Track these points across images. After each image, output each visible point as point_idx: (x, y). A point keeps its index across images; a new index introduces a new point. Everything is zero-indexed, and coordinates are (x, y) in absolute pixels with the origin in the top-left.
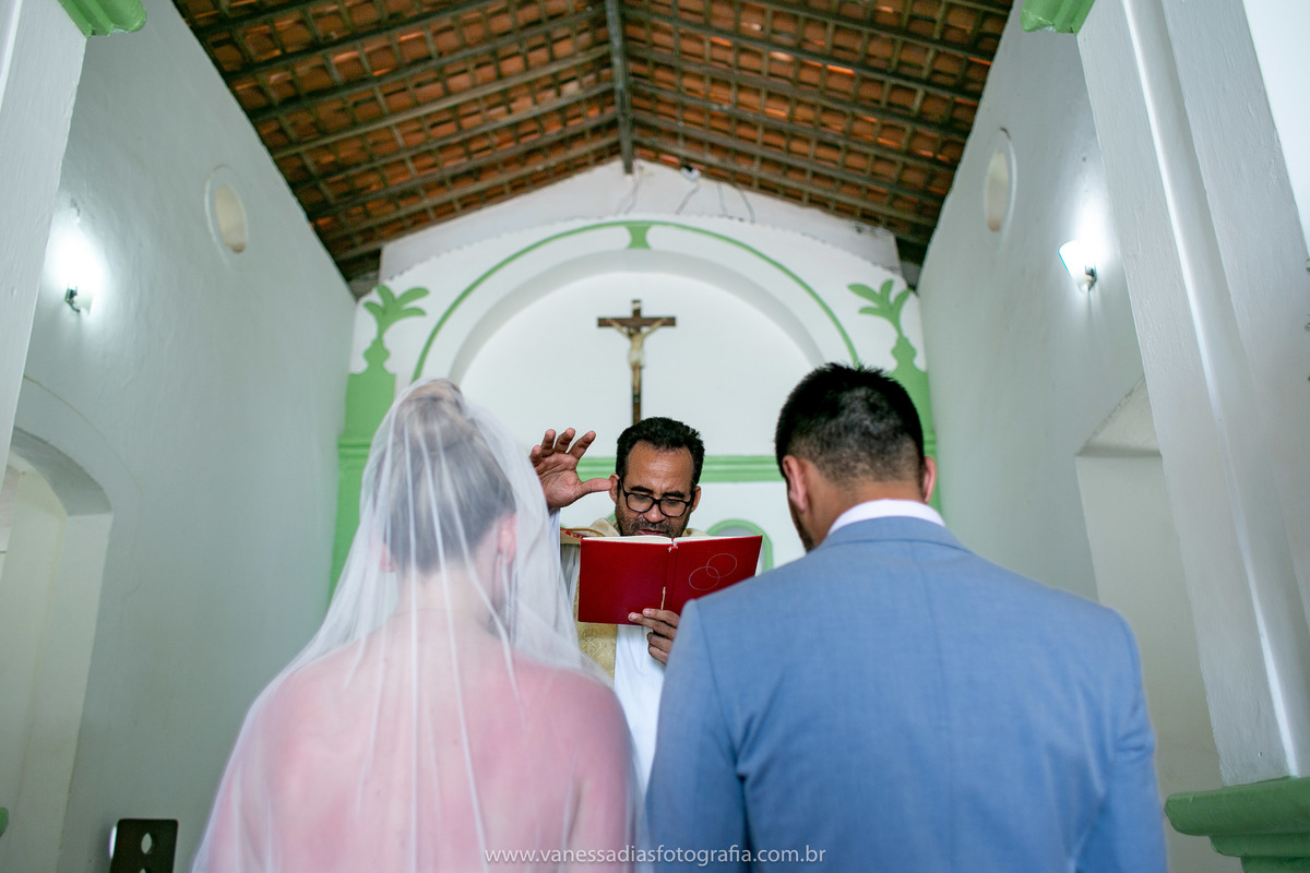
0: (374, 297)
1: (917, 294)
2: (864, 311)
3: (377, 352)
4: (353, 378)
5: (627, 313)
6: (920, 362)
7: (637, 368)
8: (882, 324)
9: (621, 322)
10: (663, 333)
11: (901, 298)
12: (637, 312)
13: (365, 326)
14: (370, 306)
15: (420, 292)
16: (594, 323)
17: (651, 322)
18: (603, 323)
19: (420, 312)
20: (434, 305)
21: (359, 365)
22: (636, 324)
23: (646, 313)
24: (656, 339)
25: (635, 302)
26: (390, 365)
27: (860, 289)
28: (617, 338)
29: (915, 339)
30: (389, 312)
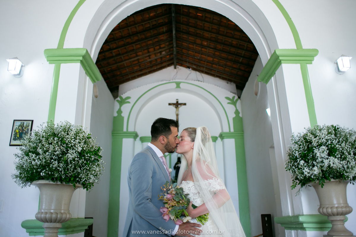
0: (118, 99)
1: (240, 99)
2: (228, 103)
3: (120, 112)
4: (114, 117)
5: (175, 102)
6: (241, 115)
7: (177, 115)
8: (232, 106)
9: (174, 104)
10: (183, 107)
11: (237, 100)
12: (177, 102)
13: (117, 106)
14: (118, 101)
15: (129, 98)
16: (168, 104)
17: (181, 104)
18: (170, 104)
19: (129, 102)
20: (132, 101)
21: (116, 114)
22: (177, 105)
23: (180, 102)
24: (182, 108)
25: (177, 100)
26: (123, 115)
27: (227, 98)
28: (173, 108)
29: (240, 110)
30: (122, 102)
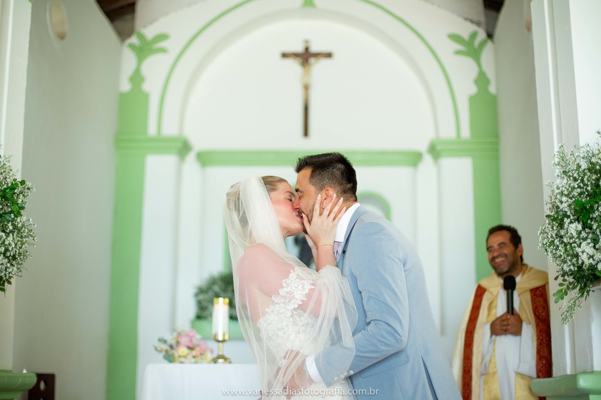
0: (134, 40)
1: (493, 41)
2: (458, 53)
3: (137, 78)
4: (123, 96)
5: (300, 49)
6: (492, 89)
7: (306, 88)
8: (469, 62)
9: (296, 55)
10: (324, 62)
11: (482, 44)
12: (307, 49)
13: (129, 59)
14: (132, 46)
15: (163, 37)
16: (279, 55)
17: (317, 55)
18: (285, 55)
19: (163, 50)
20: (173, 45)
21: (125, 86)
22: (306, 57)
23: (314, 49)
24: (319, 67)
25: (307, 42)
26: (146, 87)
27: (455, 38)
28: (294, 65)
29: (490, 73)
30: (144, 50)
